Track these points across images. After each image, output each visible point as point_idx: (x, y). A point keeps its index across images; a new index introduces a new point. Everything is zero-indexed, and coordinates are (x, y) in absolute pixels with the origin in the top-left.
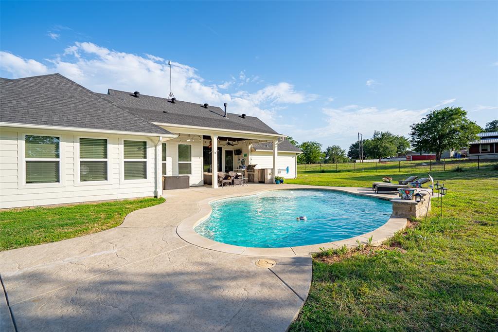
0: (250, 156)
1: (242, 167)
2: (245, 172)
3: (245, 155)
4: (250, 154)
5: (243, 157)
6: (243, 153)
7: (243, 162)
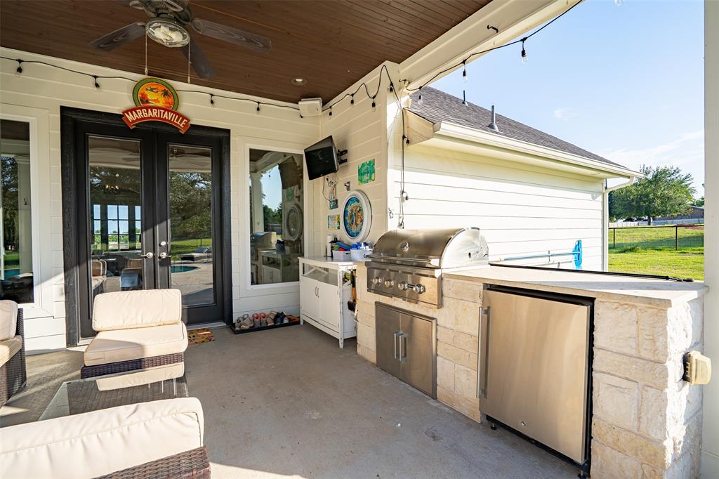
0: (393, 175)
1: (346, 248)
2: (361, 281)
3: (367, 171)
4: (393, 158)
5: (355, 184)
6: (356, 160)
7: (352, 219)
